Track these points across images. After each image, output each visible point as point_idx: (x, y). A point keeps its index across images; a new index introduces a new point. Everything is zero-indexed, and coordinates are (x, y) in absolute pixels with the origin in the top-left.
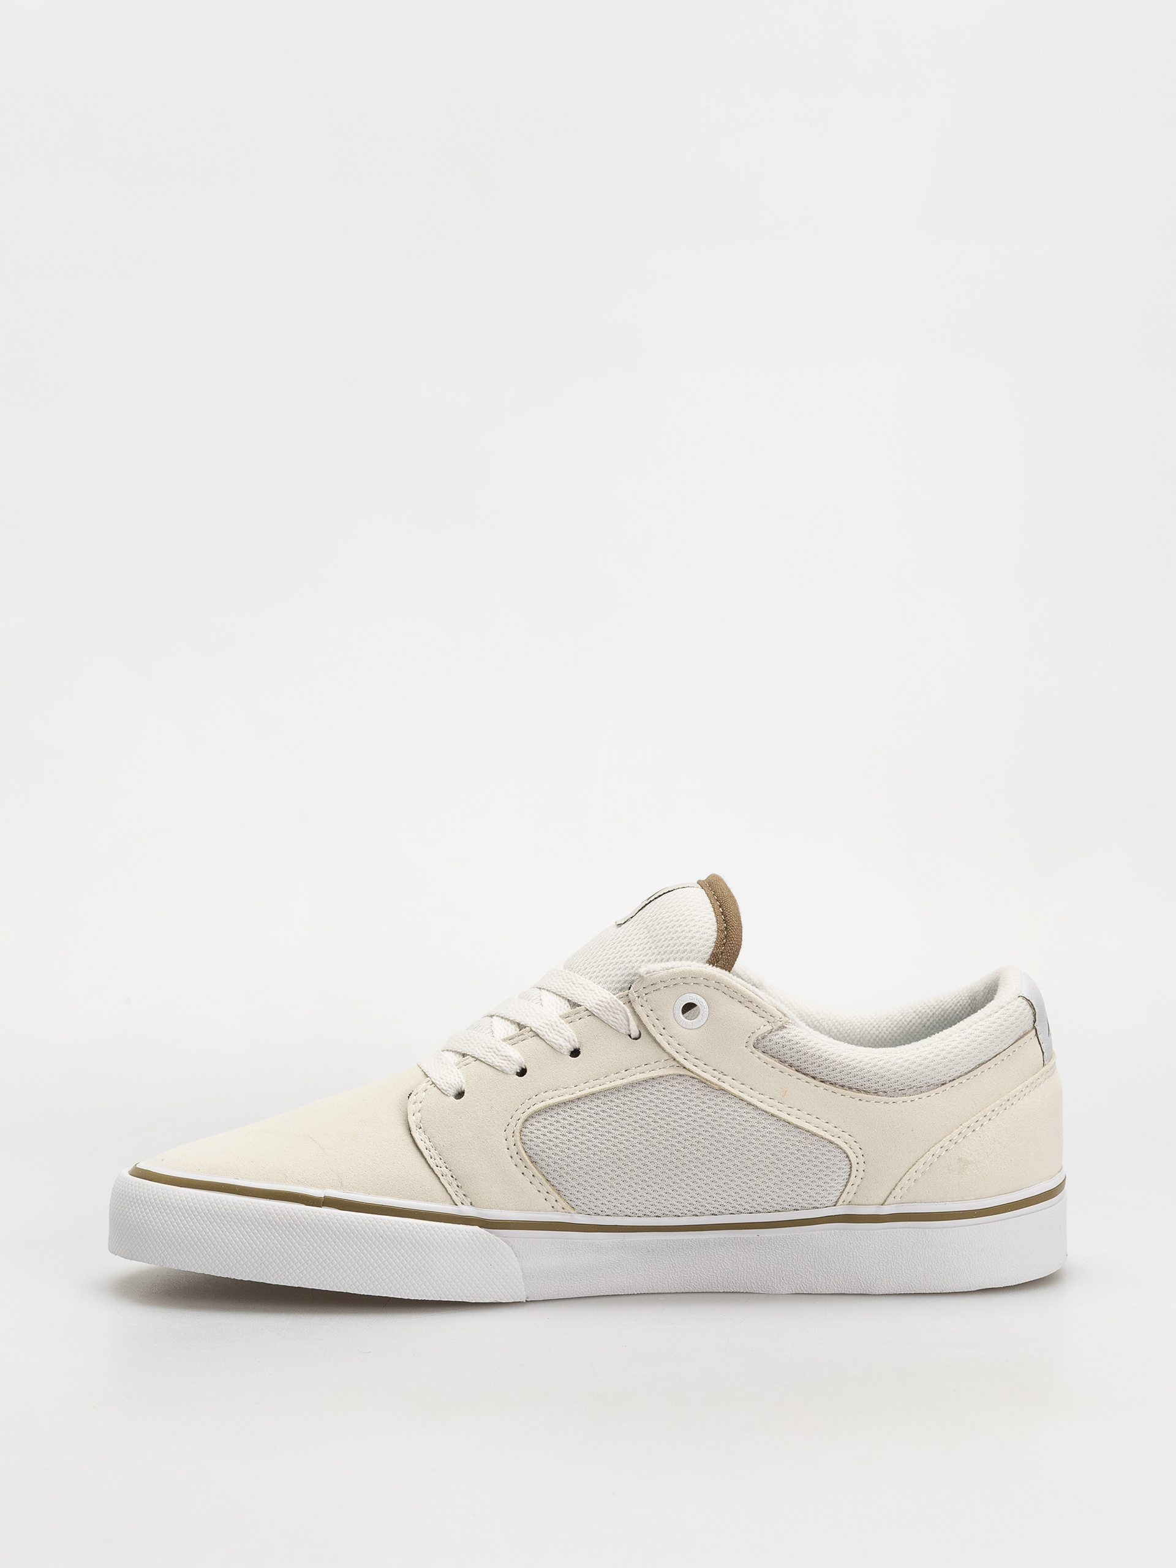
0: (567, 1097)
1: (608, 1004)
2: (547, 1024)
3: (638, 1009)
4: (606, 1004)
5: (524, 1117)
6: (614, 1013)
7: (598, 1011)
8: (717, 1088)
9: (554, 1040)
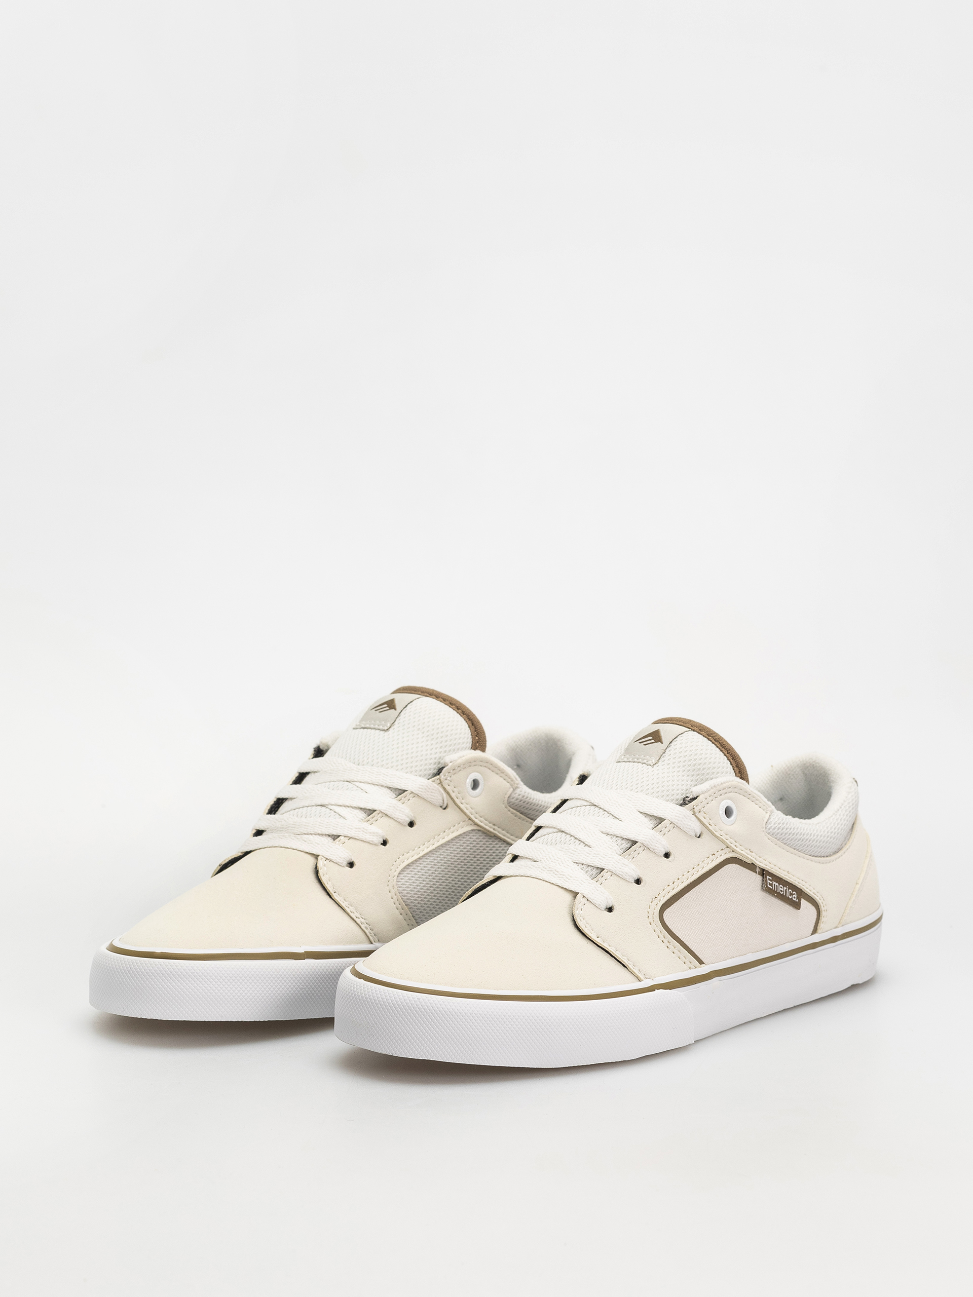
0: (416, 857)
1: (427, 787)
2: (390, 806)
3: (447, 788)
4: (426, 787)
5: (396, 874)
6: (431, 792)
7: (421, 793)
8: (493, 835)
9: (400, 817)
